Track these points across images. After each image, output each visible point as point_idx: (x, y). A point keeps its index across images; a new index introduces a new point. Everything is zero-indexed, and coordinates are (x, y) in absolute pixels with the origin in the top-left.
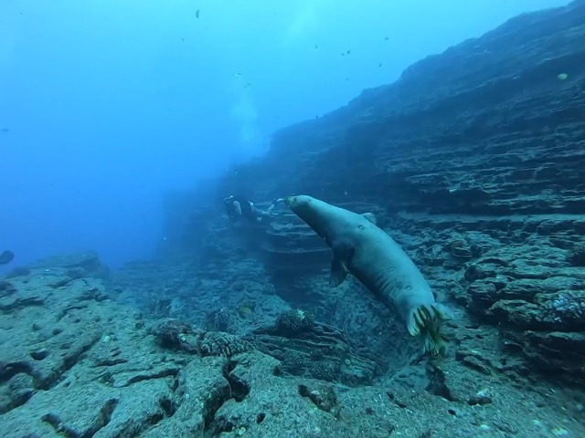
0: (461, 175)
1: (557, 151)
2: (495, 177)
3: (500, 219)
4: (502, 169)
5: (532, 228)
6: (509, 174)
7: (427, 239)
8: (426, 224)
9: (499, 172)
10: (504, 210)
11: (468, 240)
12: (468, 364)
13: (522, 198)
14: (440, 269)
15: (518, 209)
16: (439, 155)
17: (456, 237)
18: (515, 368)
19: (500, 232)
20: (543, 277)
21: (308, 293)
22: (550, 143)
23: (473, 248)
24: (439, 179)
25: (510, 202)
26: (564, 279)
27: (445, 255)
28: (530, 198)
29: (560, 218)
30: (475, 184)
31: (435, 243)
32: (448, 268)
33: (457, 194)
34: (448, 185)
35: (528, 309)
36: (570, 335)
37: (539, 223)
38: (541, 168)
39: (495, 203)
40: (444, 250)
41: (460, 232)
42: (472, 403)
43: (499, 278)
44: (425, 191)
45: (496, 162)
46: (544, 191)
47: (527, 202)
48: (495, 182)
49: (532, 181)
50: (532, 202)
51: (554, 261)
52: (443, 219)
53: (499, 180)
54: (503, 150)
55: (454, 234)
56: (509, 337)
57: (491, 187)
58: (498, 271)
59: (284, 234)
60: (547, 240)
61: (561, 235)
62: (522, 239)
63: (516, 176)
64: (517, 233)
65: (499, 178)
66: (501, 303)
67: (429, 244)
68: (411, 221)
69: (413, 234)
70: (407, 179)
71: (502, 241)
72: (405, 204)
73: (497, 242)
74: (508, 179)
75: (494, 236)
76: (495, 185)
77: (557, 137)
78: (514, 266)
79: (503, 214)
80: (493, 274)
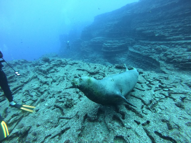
0: (158, 31)
1: (185, 24)
2: (167, 32)
3: (169, 42)
4: (169, 29)
5: (177, 44)
6: (171, 31)
7: (150, 47)
8: (149, 44)
9: (169, 30)
10: (170, 40)
11: (161, 47)
12: (168, 70)
13: (174, 37)
14: (155, 54)
15: (173, 40)
16: (151, 25)
17: (158, 47)
18: (178, 69)
19: (168, 45)
20: (182, 54)
21: (115, 61)
22: (183, 22)
23: (163, 49)
24: (153, 32)
25: (171, 38)
26: (187, 54)
27: (155, 51)
28: (176, 37)
29: (183, 42)
30: (163, 34)
31: (152, 48)
32: (156, 54)
33: (158, 36)
34: (155, 34)
35: (180, 60)
36: (189, 63)
37: (178, 43)
38: (180, 29)
39: (168, 38)
40: (155, 50)
41: (159, 45)
42: (171, 74)
43: (172, 55)
44: (149, 35)
45: (168, 28)
46: (180, 35)
47: (175, 38)
48: (168, 33)
49: (177, 32)
50: (177, 38)
51: (184, 51)
52: (153, 42)
53: (169, 33)
54: (170, 24)
55: (157, 46)
56: (176, 65)
57: (166, 34)
58: (172, 53)
59: (109, 47)
60: (180, 47)
61: (184, 45)
62: (174, 47)
63: (173, 31)
64: (173, 45)
65: (169, 32)
66: (175, 59)
67: (151, 48)
68: (144, 43)
69: (145, 46)
70: (143, 32)
71: (169, 47)
72: (141, 38)
73: (168, 48)
74: (171, 32)
75: (167, 46)
76: (167, 34)
77: (185, 20)
78: (175, 53)
79: (169, 41)
80: (171, 54)
